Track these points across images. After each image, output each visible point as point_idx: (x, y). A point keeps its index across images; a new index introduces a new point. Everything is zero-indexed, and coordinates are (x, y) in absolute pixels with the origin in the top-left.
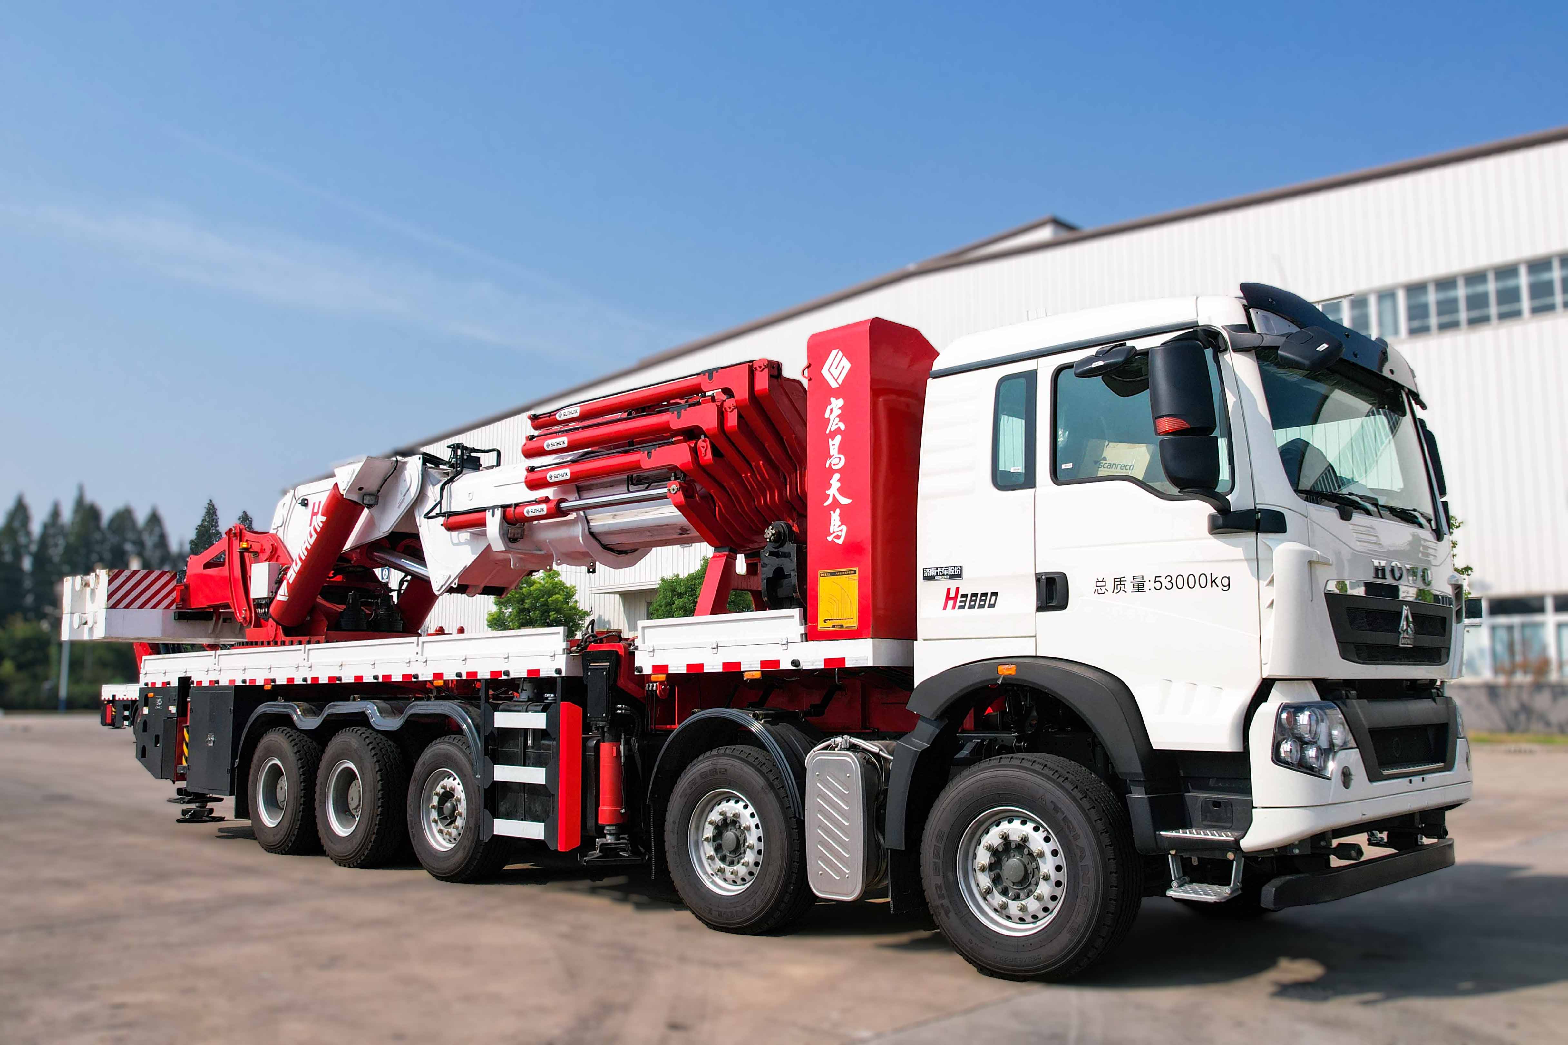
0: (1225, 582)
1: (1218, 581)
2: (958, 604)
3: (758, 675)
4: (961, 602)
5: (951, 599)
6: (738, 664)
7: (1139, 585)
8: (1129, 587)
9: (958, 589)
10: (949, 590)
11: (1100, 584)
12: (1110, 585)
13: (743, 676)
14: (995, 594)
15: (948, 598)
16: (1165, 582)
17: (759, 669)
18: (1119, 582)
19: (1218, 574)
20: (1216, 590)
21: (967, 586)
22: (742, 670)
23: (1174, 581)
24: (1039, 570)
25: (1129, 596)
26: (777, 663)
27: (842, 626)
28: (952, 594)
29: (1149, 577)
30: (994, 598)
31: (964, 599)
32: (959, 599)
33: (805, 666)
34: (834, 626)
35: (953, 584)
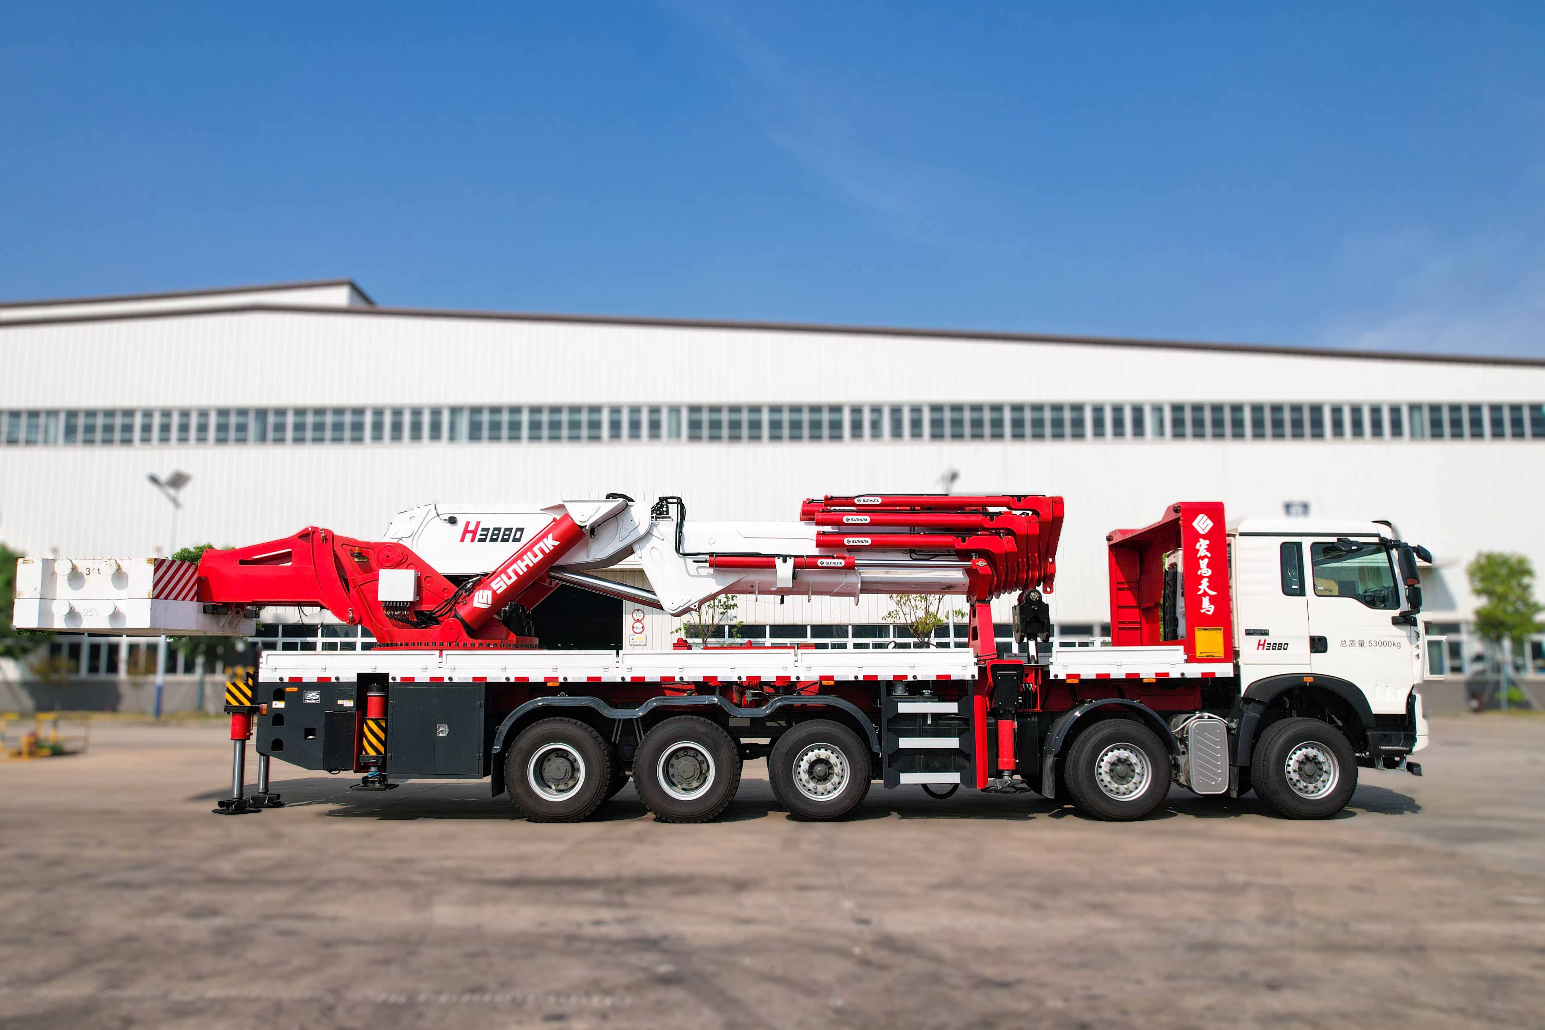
0: (1399, 645)
1: (1396, 644)
2: (1265, 648)
3: (1154, 681)
4: (1267, 647)
5: (1262, 645)
6: (1138, 674)
7: (1361, 644)
8: (1357, 644)
9: (1265, 641)
10: (1260, 641)
11: (1343, 643)
12: (1348, 643)
13: (1142, 681)
14: (1287, 644)
15: (1259, 645)
16: (1374, 643)
17: (1154, 677)
18: (1352, 642)
19: (1396, 642)
20: (1395, 648)
21: (1270, 639)
22: (1141, 677)
23: (1377, 643)
24: (1311, 635)
25: (1357, 649)
26: (1167, 674)
27: (1213, 656)
28: (1262, 643)
29: (1366, 641)
30: (1286, 646)
31: (1269, 645)
32: (1266, 645)
33: (1187, 676)
34: (1207, 656)
35: (1262, 638)
